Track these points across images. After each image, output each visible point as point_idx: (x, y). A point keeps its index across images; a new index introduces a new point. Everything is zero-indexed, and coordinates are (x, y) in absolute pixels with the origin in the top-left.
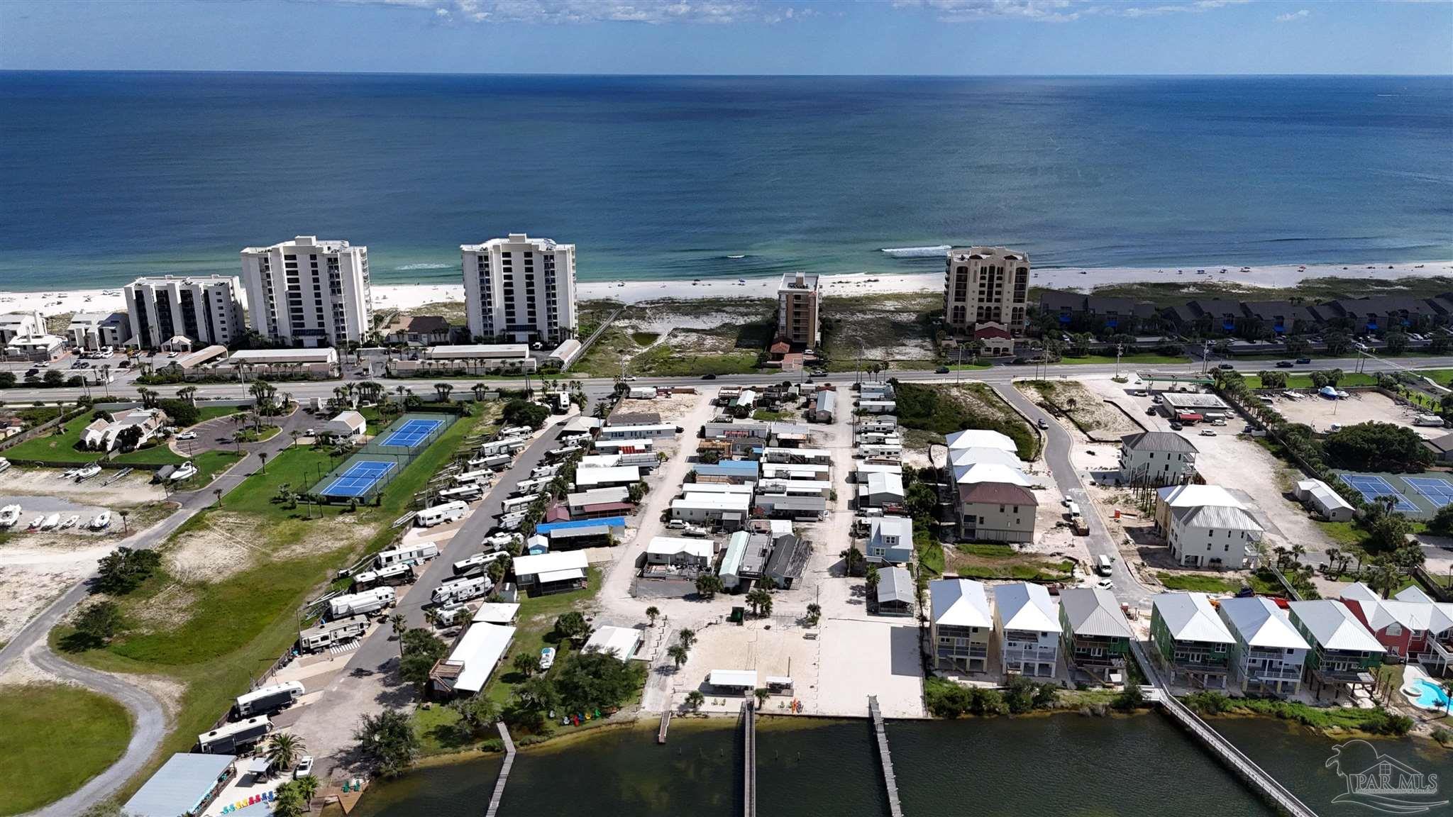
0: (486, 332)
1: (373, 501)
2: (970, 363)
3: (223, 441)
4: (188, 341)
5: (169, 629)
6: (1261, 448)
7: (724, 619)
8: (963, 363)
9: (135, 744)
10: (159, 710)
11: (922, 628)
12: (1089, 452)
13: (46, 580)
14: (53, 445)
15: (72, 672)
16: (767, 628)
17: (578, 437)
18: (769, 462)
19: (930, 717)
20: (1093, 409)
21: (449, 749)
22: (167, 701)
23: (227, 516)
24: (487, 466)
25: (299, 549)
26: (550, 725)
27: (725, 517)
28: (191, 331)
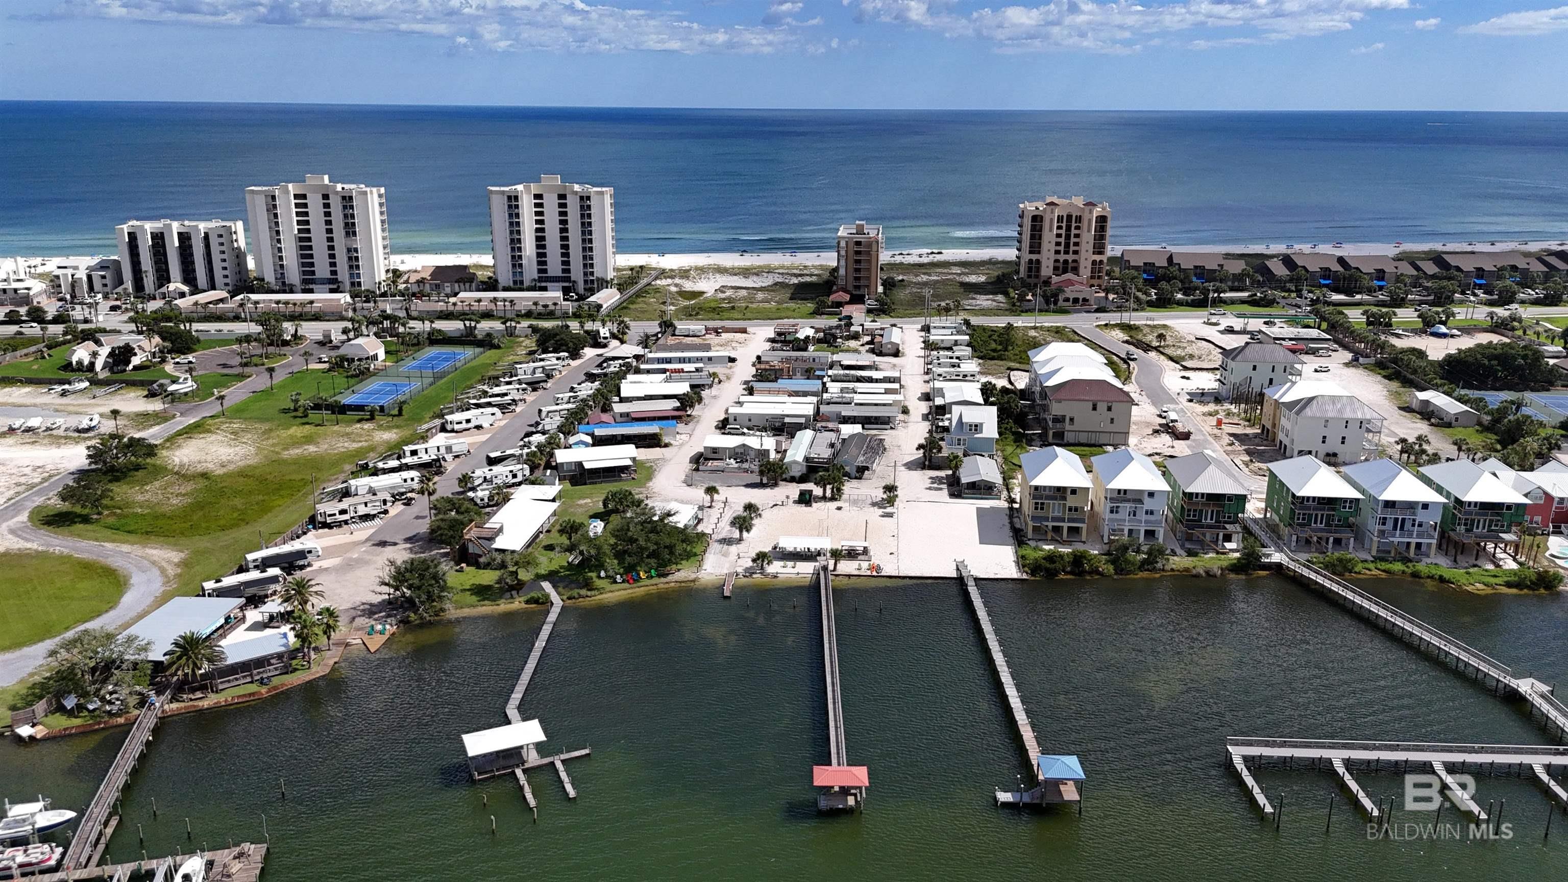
0: (515, 282)
1: (396, 412)
2: (1047, 311)
3: (225, 366)
4: (185, 289)
5: (165, 509)
6: (1370, 373)
7: (791, 501)
8: (1040, 311)
9: (127, 599)
10: (156, 572)
11: (1011, 509)
12: (1183, 377)
13: (27, 471)
14: (35, 367)
15: (57, 542)
16: (839, 508)
17: (620, 361)
18: (833, 381)
19: (1025, 576)
20: (1185, 345)
21: (486, 602)
22: (164, 564)
23: (230, 423)
24: (520, 382)
25: (312, 448)
26: (599, 583)
27: (787, 420)
28: (189, 278)
